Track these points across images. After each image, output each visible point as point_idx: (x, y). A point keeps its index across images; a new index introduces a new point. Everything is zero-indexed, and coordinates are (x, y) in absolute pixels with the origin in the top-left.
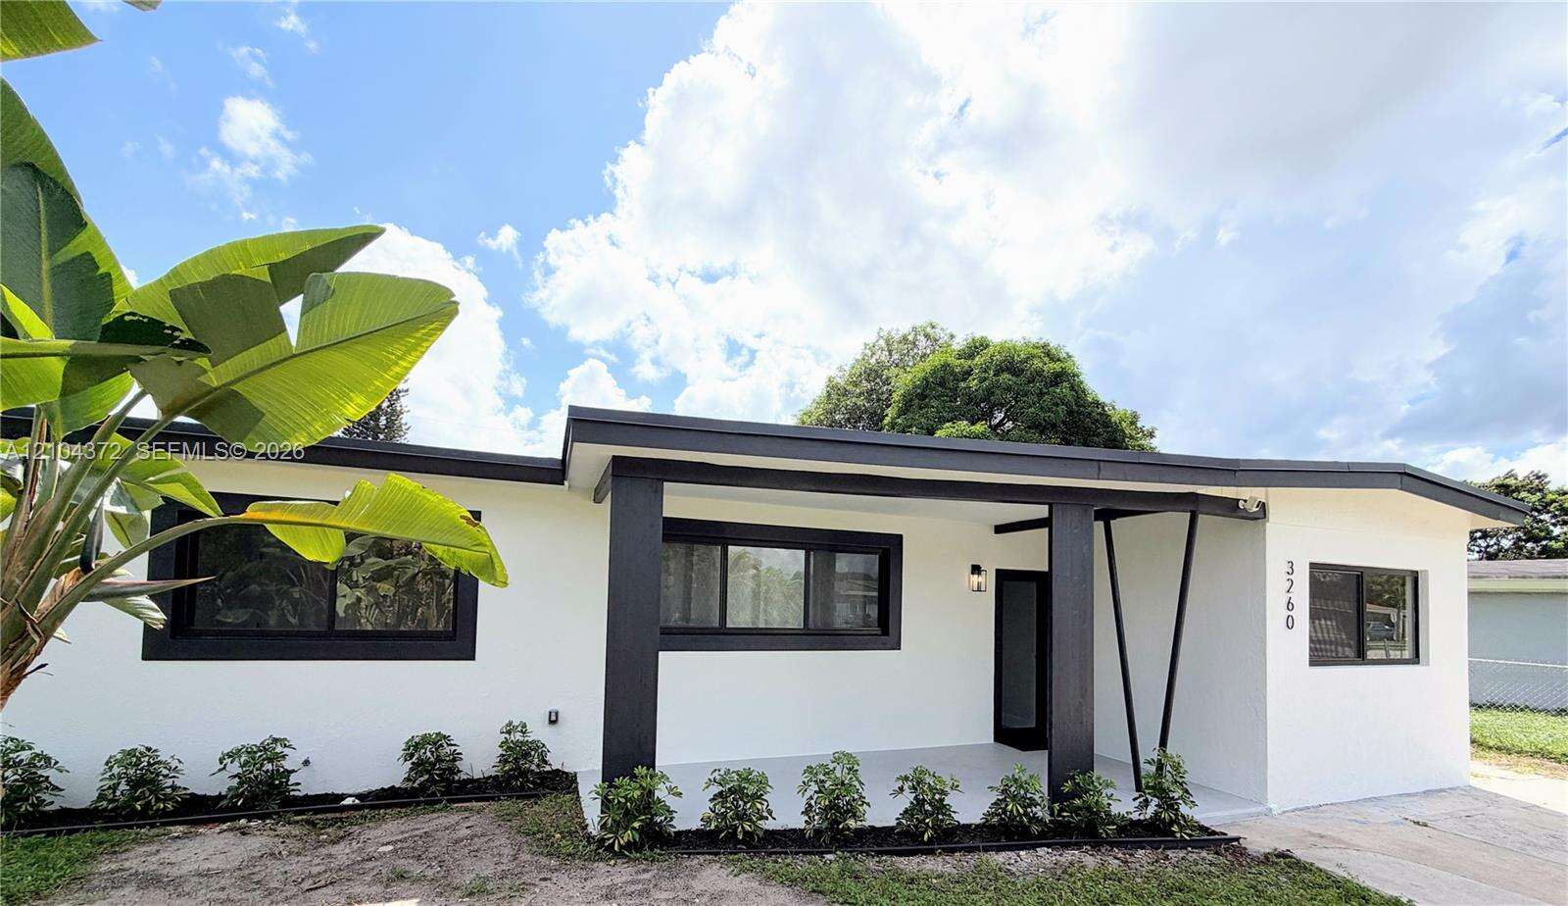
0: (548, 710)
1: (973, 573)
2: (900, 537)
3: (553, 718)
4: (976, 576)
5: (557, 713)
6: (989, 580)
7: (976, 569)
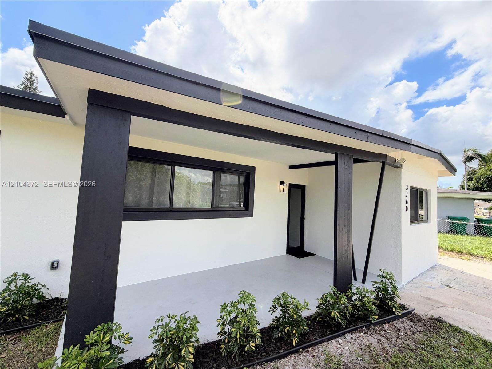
0: (52, 260)
1: (281, 185)
2: (254, 168)
3: (55, 265)
4: (282, 186)
5: (58, 262)
6: (286, 188)
7: (282, 183)
